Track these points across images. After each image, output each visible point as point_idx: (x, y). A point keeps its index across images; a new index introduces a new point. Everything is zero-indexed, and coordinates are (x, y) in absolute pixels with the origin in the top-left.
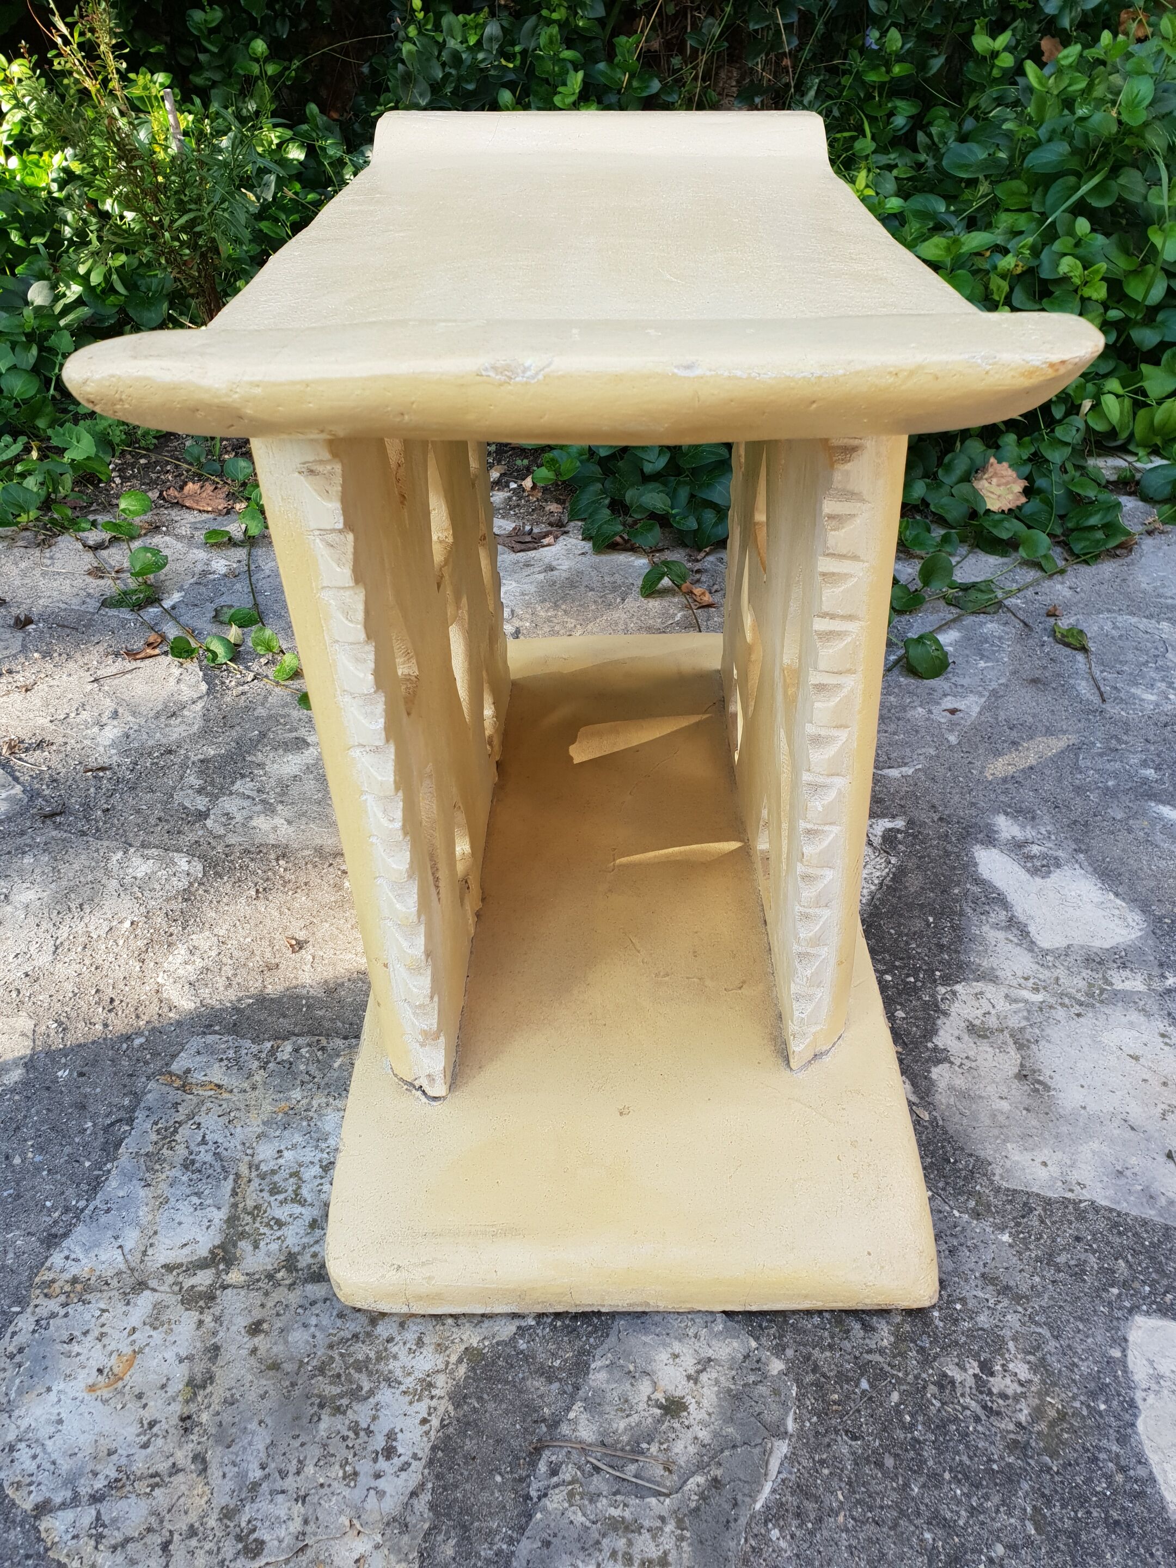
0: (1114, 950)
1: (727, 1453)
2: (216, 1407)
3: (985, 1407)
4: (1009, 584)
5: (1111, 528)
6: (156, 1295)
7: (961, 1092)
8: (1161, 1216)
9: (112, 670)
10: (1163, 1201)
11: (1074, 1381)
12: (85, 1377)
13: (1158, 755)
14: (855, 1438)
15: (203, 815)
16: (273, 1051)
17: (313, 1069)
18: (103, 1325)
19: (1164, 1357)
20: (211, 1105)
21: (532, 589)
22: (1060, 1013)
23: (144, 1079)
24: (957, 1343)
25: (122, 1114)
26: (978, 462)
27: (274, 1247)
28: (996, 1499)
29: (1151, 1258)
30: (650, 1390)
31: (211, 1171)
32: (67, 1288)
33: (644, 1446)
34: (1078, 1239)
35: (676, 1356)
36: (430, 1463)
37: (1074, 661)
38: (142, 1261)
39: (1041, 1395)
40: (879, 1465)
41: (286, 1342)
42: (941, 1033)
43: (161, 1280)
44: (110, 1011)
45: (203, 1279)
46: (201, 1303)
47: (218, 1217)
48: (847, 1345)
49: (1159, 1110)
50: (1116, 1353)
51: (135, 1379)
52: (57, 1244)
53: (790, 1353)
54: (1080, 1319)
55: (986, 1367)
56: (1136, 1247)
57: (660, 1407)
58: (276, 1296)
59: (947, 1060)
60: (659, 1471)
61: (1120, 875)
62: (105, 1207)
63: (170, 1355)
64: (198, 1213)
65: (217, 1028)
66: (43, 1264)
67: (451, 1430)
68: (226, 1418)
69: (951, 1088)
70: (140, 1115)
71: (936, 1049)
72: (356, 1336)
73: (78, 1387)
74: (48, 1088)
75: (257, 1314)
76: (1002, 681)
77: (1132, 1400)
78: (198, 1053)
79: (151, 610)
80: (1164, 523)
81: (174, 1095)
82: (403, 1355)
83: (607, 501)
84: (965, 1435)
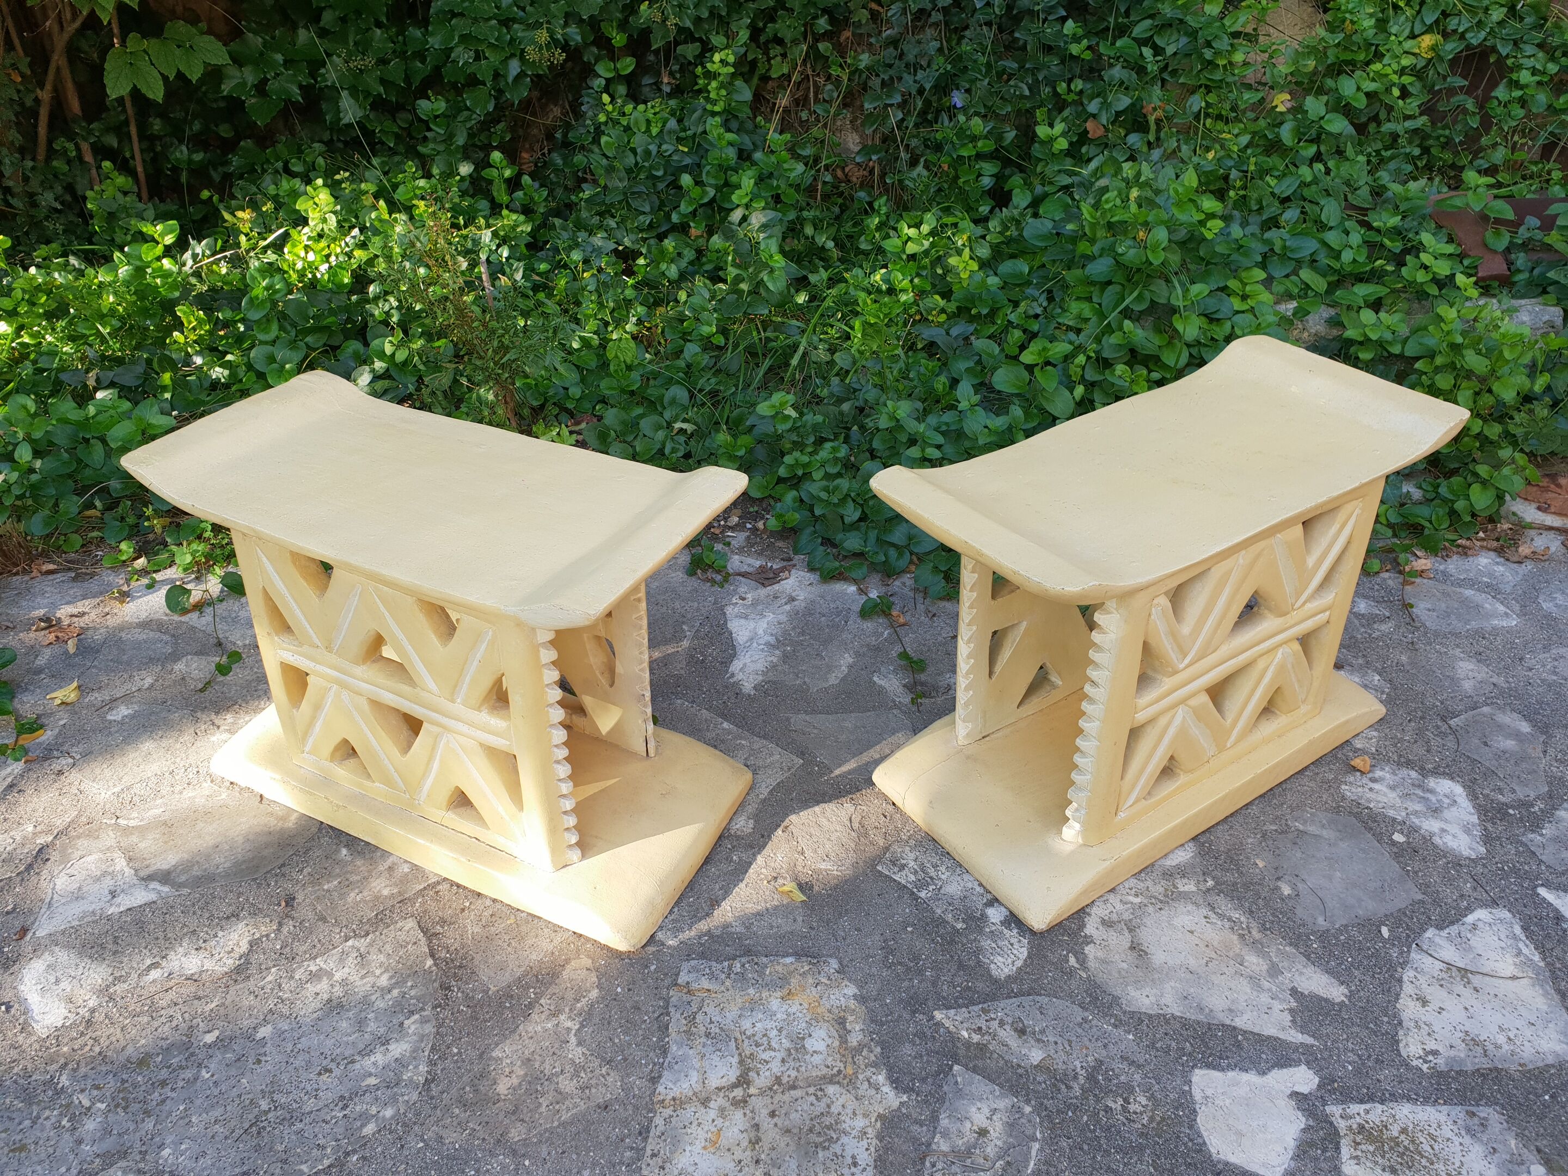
0: (1178, 867)
1: (1011, 1150)
2: (767, 1152)
3: (1127, 1119)
6: (718, 1102)
7: (1101, 959)
8: (1206, 1018)
10: (1207, 1010)
11: (1167, 1103)
12: (699, 1143)
14: (1069, 1138)
17: (756, 976)
18: (698, 1119)
19: (1209, 1087)
20: (707, 1001)
22: (1150, 909)
23: (665, 990)
24: (1112, 1090)
25: (662, 1010)
27: (768, 1073)
28: (1135, 1158)
29: (1202, 1040)
30: (970, 1126)
31: (721, 1038)
32: (672, 1103)
33: (973, 1150)
34: (1166, 1034)
35: (979, 1109)
36: (875, 1167)
38: (704, 1087)
39: (1152, 1111)
40: (1081, 1149)
41: (790, 1120)
42: (1089, 926)
43: (717, 1095)
45: (738, 1093)
46: (741, 1105)
47: (735, 1060)
48: (1059, 1096)
49: (1204, 961)
50: (1187, 1088)
51: (723, 1142)
52: (658, 1082)
53: (1033, 1102)
54: (1169, 1073)
55: (1126, 1101)
57: (977, 1133)
58: (778, 1097)
59: (1092, 942)
60: (982, 1161)
62: (674, 1061)
63: (736, 1130)
64: (723, 1060)
65: (694, 956)
66: (654, 1092)
67: (881, 1152)
68: (773, 1155)
69: (1096, 958)
70: (672, 1010)
71: (1087, 935)
72: (822, 1114)
73: (698, 1146)
74: (615, 999)
75: (771, 1108)
77: (1195, 1109)
78: (690, 972)
81: (686, 998)
82: (848, 1120)
83: (820, 540)
84: (1119, 1132)
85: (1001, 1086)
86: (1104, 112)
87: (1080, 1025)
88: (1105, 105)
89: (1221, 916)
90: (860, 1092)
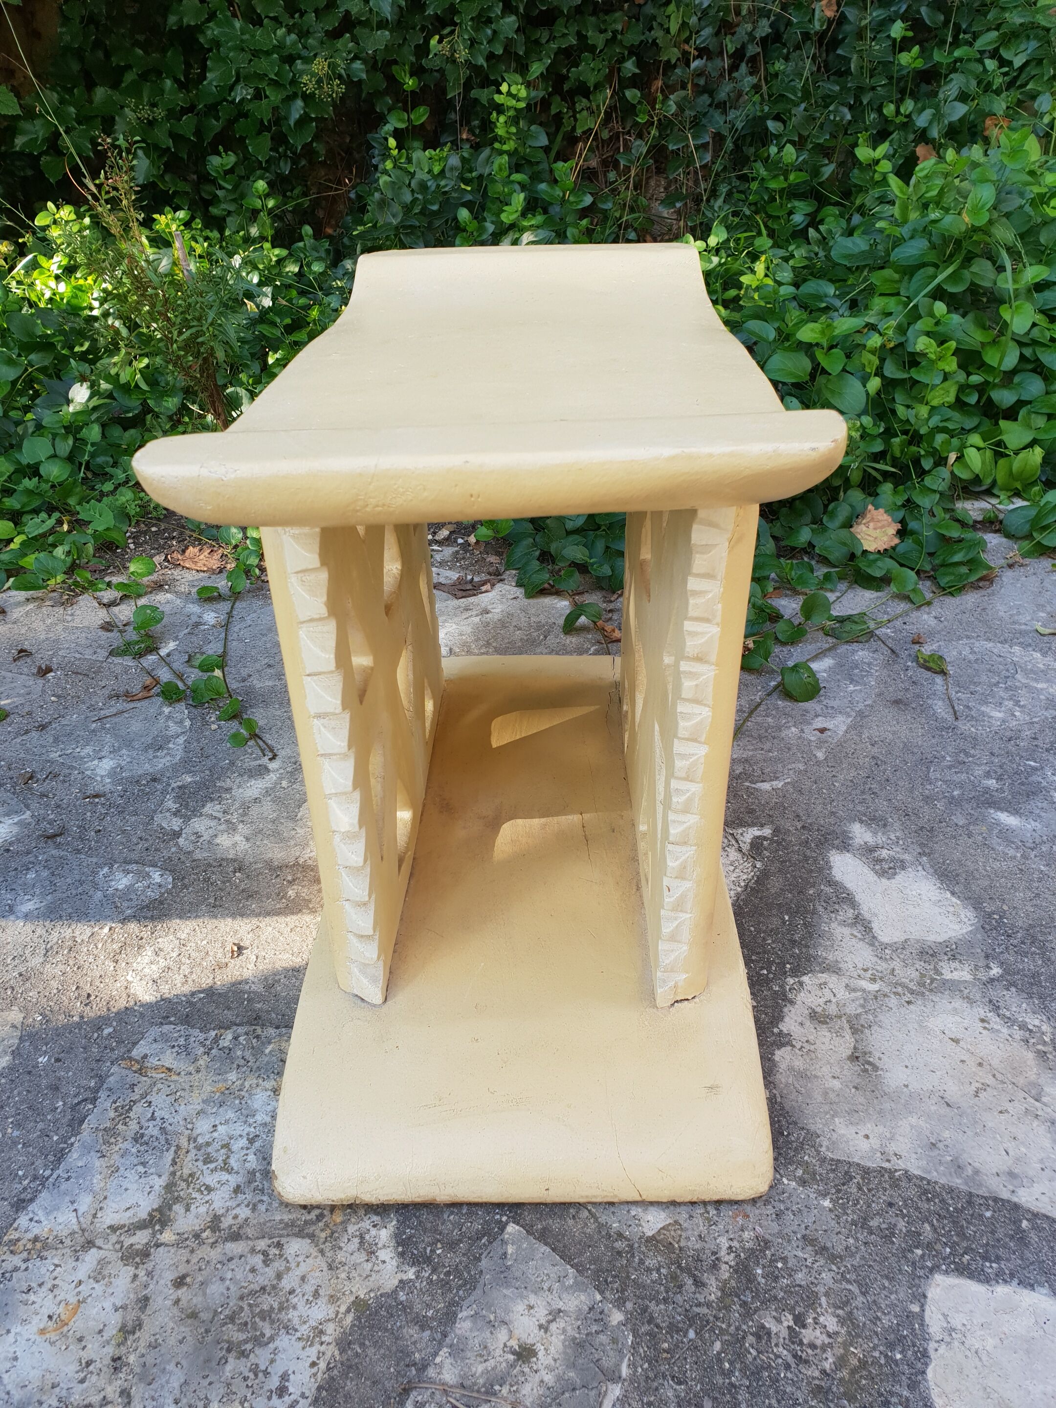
0: (946, 944)
1: (567, 1395)
2: (142, 1350)
3: (795, 1356)
4: (881, 615)
5: (974, 563)
6: (102, 1252)
7: (799, 1072)
8: (967, 1184)
9: (113, 710)
10: (969, 1171)
11: (876, 1333)
12: (38, 1322)
13: (1001, 767)
14: (680, 1383)
15: (177, 834)
16: (216, 1039)
17: (248, 1054)
18: (55, 1278)
19: (958, 1312)
20: (160, 1086)
21: (469, 630)
22: (893, 1001)
23: (109, 1064)
24: (776, 1298)
25: (88, 1095)
26: (859, 509)
27: (203, 1209)
29: (954, 1222)
30: (506, 1338)
31: (156, 1144)
32: (29, 1246)
33: (497, 1388)
34: (891, 1205)
35: (531, 1307)
36: (315, 1401)
37: (933, 683)
38: (92, 1223)
39: (846, 1345)
41: (205, 1294)
42: (787, 1019)
43: (106, 1239)
44: (86, 1005)
45: (141, 1238)
46: (138, 1260)
47: (159, 1183)
48: (679, 1299)
49: (973, 1088)
50: (915, 1308)
51: (78, 1325)
52: (24, 1208)
53: (629, 1305)
54: (887, 1277)
55: (800, 1321)
56: (942, 1212)
57: (514, 1353)
58: (200, 1253)
59: (789, 1043)
61: (957, 875)
62: (66, 1176)
63: (108, 1305)
64: (142, 1180)
65: (172, 1019)
66: (11, 1225)
67: (336, 1372)
68: (149, 1360)
69: (791, 1069)
70: (102, 1094)
71: (781, 1033)
72: (263, 1289)
74: (29, 1073)
75: (182, 1270)
76: (869, 702)
77: (925, 1350)
78: (155, 1041)
79: (150, 657)
80: (1024, 556)
81: (132, 1078)
82: (301, 1305)
83: (537, 553)
84: (775, 1380)
85: (580, 1269)
86: (935, 124)
88: (938, 116)
89: (1010, 1021)
90: (341, 1256)
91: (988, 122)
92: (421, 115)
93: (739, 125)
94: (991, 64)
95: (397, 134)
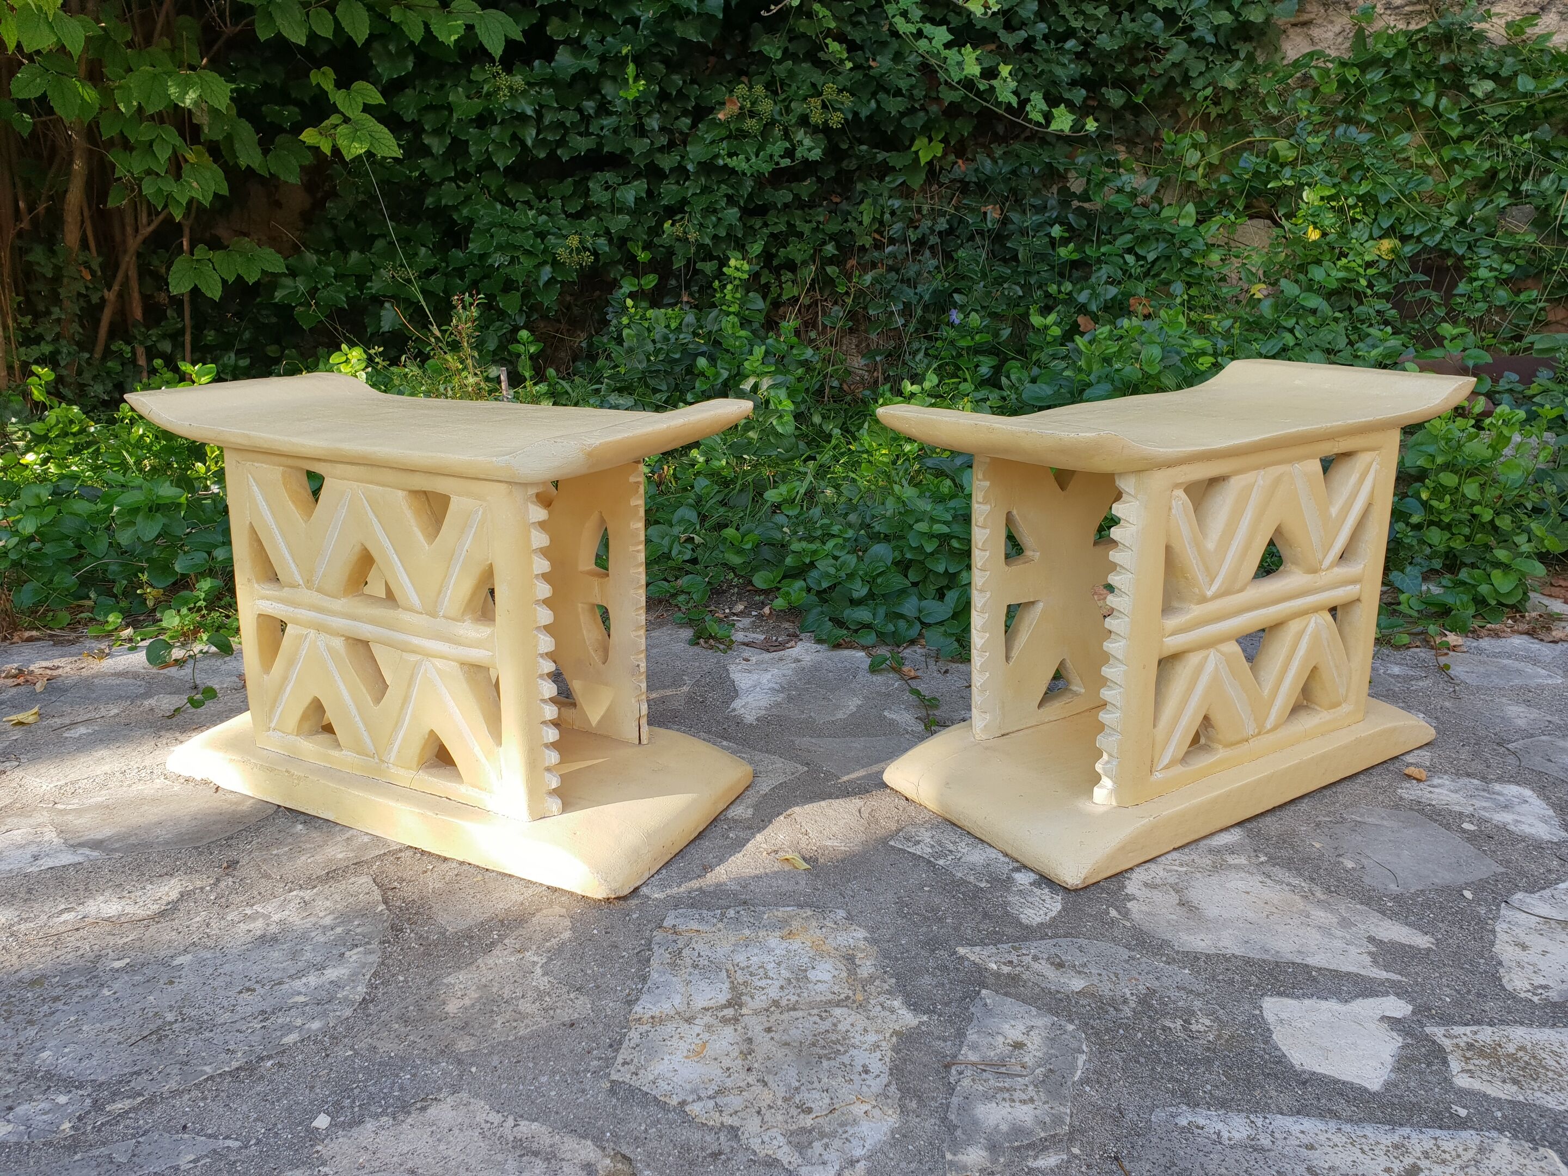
1: (1053, 1060)
2: (760, 1060)
3: (1189, 1036)
6: (704, 1020)
8: (1273, 958)
10: (1273, 952)
11: (1236, 1024)
14: (1121, 1052)
16: (723, 914)
17: (752, 920)
18: (679, 1033)
19: (1283, 1013)
20: (695, 940)
23: (648, 932)
24: (1169, 1013)
25: (643, 948)
27: (763, 998)
28: (1203, 1069)
29: (1270, 974)
30: (1003, 1039)
31: (710, 968)
32: (651, 1020)
33: (1007, 1060)
34: (1228, 969)
35: (1013, 1026)
36: (891, 1074)
38: (688, 1008)
39: (1219, 1030)
40: (1137, 1061)
41: (788, 1035)
43: (704, 1014)
45: (728, 1012)
46: (732, 1022)
48: (1107, 1017)
49: (1264, 914)
50: (1257, 1012)
51: (709, 1052)
52: (634, 1003)
53: (1077, 1022)
54: (1235, 1000)
55: (1187, 1022)
57: (1011, 1046)
58: (775, 1017)
59: (1134, 899)
60: (1019, 1068)
62: (655, 986)
63: (725, 1043)
64: (711, 986)
65: (681, 908)
66: (630, 1012)
67: (897, 1062)
68: (769, 1064)
69: (1141, 912)
72: (827, 1031)
73: (679, 1056)
74: (590, 939)
75: (767, 1025)
77: (1268, 1028)
78: (677, 917)
81: (672, 937)
83: (826, 619)
84: (1181, 1047)
85: (1039, 1008)
86: (1093, 301)
87: (1127, 961)
88: (1094, 295)
89: (1280, 882)
90: (872, 1014)
91: (1132, 301)
92: (650, 281)
93: (927, 297)
94: (1130, 259)
95: (632, 295)
